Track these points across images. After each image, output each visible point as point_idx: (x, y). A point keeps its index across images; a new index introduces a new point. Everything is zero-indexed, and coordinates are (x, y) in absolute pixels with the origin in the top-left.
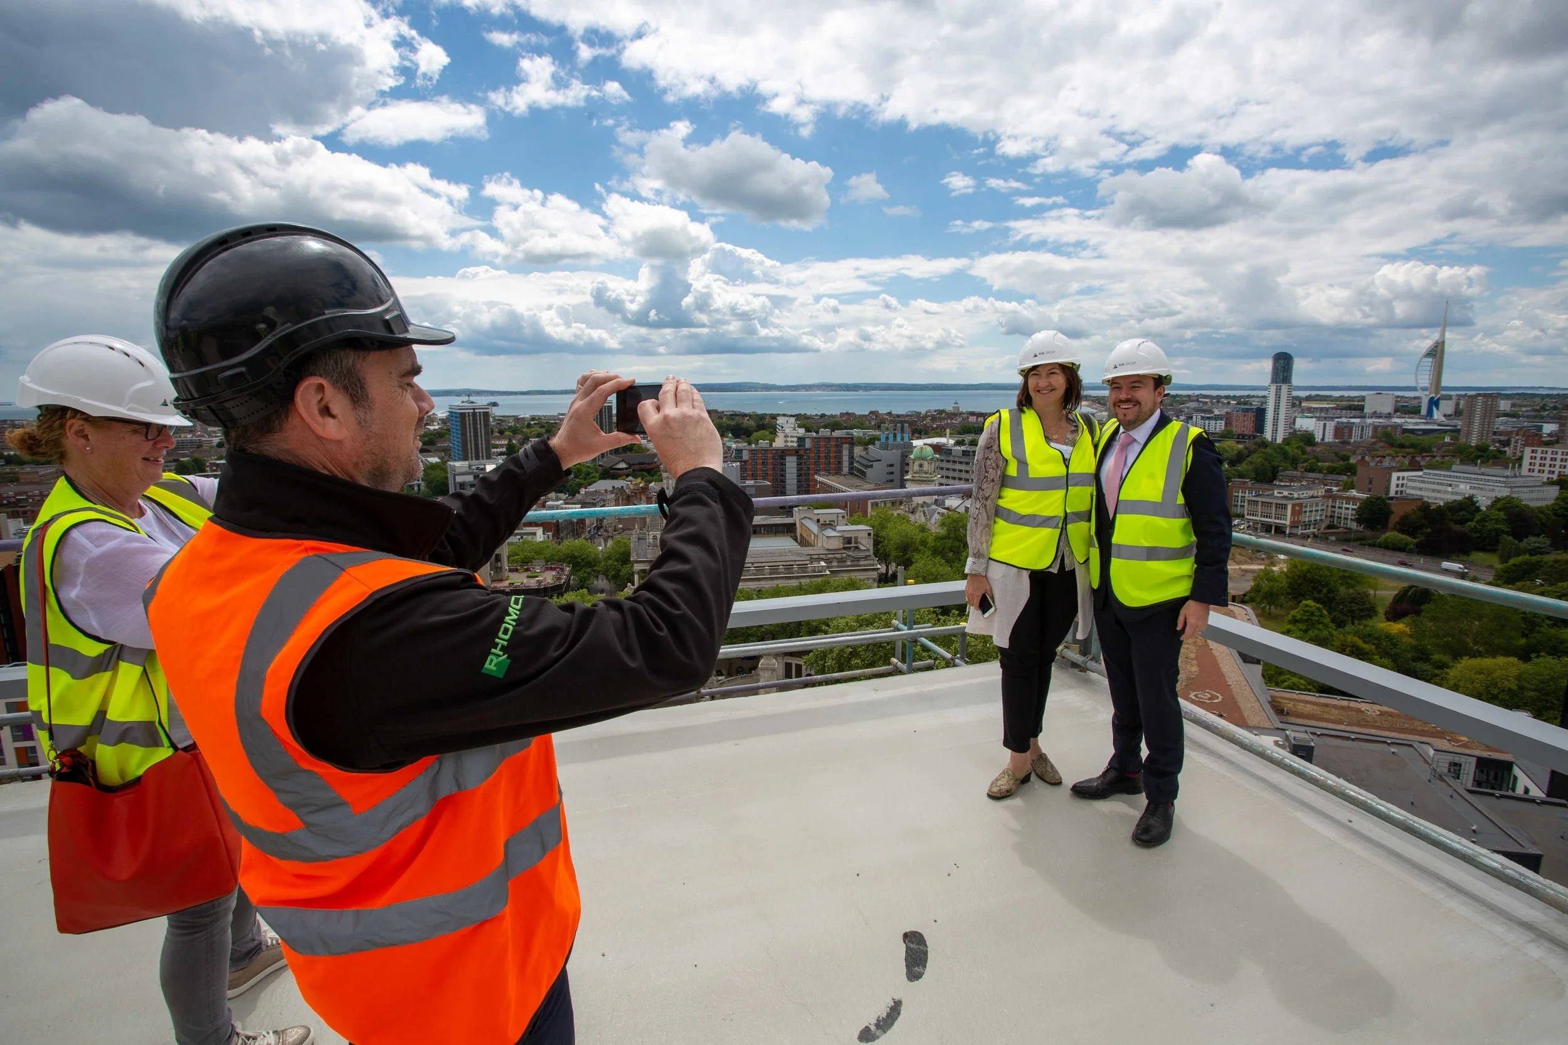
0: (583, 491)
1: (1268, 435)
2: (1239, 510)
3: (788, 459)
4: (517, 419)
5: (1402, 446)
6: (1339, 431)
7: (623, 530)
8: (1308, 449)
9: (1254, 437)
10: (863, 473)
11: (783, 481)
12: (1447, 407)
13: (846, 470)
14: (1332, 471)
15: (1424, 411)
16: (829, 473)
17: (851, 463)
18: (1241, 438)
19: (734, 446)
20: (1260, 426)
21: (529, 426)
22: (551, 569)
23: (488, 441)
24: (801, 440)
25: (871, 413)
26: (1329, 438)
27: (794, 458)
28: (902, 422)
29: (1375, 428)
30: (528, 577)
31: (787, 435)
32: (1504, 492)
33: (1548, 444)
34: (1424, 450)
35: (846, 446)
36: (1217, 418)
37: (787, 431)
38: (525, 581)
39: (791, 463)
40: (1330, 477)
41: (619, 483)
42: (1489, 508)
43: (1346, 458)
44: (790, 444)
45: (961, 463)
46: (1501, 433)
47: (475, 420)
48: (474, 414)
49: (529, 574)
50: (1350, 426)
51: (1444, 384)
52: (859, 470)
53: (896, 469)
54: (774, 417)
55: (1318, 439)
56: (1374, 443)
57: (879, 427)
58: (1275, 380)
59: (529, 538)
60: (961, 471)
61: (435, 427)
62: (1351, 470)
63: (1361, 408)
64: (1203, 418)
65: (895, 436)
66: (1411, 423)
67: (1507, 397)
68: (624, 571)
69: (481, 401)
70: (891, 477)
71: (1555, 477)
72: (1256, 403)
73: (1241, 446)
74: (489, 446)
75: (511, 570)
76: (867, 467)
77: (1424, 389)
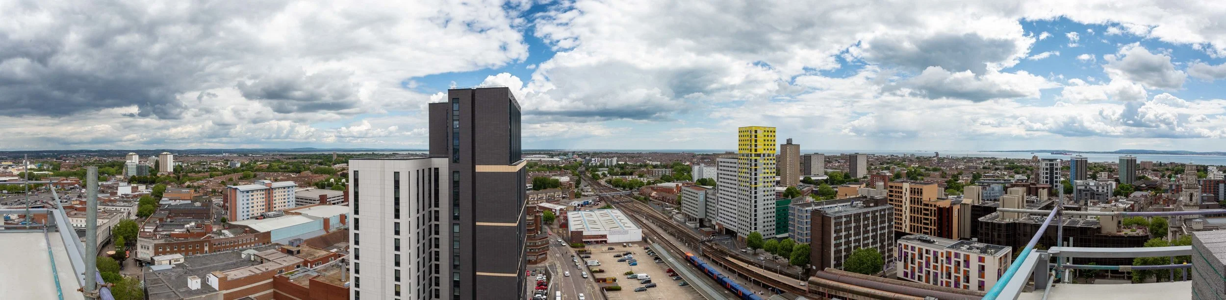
0: (1131, 196)
3: (1220, 184)
11: (1218, 194)
21: (1095, 167)
22: (1140, 228)
23: (1086, 173)
27: (1223, 185)
31: (1215, 175)
37: (1214, 172)
38: (1131, 233)
39: (1221, 187)
41: (1144, 193)
44: (1220, 178)
47: (1081, 163)
48: (1081, 161)
49: (1131, 230)
54: (1206, 166)
61: (1061, 165)
68: (1160, 231)
69: (1084, 156)
74: (1086, 174)
75: (1123, 228)
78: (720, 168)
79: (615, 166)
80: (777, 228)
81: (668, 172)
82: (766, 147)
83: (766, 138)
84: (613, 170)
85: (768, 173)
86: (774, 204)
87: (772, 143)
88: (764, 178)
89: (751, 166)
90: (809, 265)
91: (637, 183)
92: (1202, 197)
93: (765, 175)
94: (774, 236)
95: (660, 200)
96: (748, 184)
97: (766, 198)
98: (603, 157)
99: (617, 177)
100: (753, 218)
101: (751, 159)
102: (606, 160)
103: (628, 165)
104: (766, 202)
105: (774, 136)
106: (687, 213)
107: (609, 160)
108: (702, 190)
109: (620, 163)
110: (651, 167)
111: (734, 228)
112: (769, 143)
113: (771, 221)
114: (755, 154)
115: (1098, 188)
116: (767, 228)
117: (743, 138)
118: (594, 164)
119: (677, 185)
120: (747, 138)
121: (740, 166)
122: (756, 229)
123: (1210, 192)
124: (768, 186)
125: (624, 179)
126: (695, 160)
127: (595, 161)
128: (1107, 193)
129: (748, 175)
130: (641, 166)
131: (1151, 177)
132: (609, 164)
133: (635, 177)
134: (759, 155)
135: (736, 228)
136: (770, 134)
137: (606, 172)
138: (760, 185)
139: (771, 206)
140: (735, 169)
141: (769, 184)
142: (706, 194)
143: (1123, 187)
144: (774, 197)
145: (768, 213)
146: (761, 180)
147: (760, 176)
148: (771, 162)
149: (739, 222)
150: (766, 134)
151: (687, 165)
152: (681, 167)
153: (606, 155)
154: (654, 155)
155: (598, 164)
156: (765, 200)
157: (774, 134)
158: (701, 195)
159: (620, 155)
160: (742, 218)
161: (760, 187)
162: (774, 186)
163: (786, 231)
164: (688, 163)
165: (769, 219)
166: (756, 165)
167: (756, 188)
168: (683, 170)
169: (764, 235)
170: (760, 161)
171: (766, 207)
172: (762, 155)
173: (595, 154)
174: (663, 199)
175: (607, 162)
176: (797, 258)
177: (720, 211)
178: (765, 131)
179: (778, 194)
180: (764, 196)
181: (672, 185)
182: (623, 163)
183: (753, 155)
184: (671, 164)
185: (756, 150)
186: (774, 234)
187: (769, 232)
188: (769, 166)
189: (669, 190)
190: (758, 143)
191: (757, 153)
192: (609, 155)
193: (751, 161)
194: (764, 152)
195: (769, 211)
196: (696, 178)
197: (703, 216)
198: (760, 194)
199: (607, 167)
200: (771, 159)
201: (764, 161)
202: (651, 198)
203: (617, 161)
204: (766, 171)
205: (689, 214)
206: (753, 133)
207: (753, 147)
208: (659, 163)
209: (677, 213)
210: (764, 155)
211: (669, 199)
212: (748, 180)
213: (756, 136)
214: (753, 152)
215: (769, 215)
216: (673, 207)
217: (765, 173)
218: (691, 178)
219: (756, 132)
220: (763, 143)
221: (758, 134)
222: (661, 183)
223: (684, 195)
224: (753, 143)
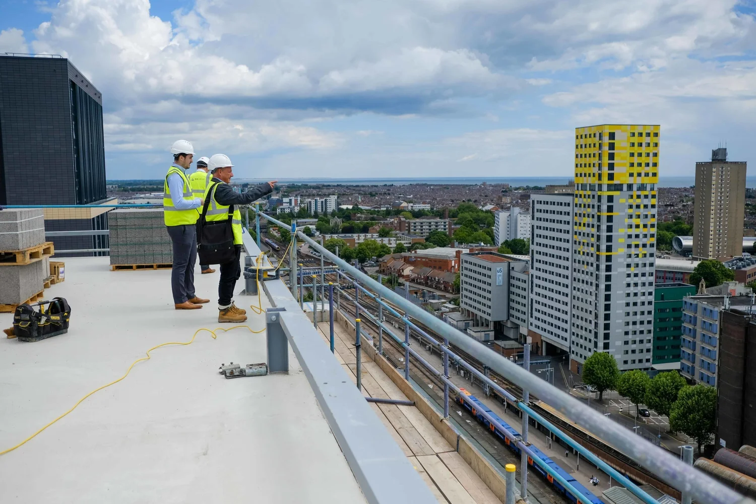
78: (537, 215)
79: (333, 214)
80: (657, 348)
81: (442, 225)
82: (636, 170)
83: (636, 150)
84: (328, 222)
85: (637, 226)
86: (650, 294)
87: (651, 160)
88: (630, 236)
89: (599, 210)
90: (712, 436)
91: (376, 249)
93: (630, 231)
94: (648, 365)
95: (420, 284)
96: (592, 250)
97: (632, 280)
98: (309, 196)
99: (335, 236)
100: (602, 322)
101: (600, 197)
102: (313, 202)
103: (361, 211)
104: (632, 290)
105: (656, 145)
106: (471, 309)
107: (319, 200)
108: (502, 261)
109: (344, 207)
110: (409, 215)
111: (563, 342)
112: (643, 160)
113: (642, 332)
114: (609, 185)
116: (634, 347)
117: (584, 151)
119: (458, 253)
120: (592, 151)
121: (577, 210)
122: (606, 346)
124: (637, 256)
125: (348, 241)
126: (507, 200)
129: (594, 231)
130: (388, 213)
132: (319, 210)
133: (373, 237)
134: (619, 187)
135: (567, 344)
136: (645, 140)
137: (313, 227)
138: (619, 252)
139: (643, 298)
140: (567, 218)
141: (641, 251)
142: (510, 268)
144: (652, 279)
145: (635, 314)
146: (621, 240)
147: (620, 233)
148: (646, 202)
149: (574, 330)
150: (636, 140)
151: (487, 212)
152: (475, 215)
153: (314, 192)
154: (419, 189)
156: (629, 285)
157: (655, 140)
158: (499, 272)
159: (344, 190)
160: (579, 322)
161: (620, 256)
162: (652, 255)
163: (676, 357)
164: (489, 207)
165: (638, 327)
166: (610, 209)
167: (609, 259)
168: (478, 221)
169: (626, 362)
170: (621, 199)
171: (632, 299)
172: (625, 188)
174: (427, 281)
175: (315, 204)
176: (684, 416)
177: (535, 306)
178: (633, 135)
179: (662, 275)
180: (629, 275)
181: (447, 252)
182: (350, 207)
183: (605, 188)
184: (453, 207)
185: (611, 177)
186: (648, 360)
187: (637, 357)
188: (642, 211)
189: (441, 264)
190: (616, 161)
191: (616, 182)
192: (321, 189)
193: (599, 200)
194: (631, 180)
195: (639, 309)
196: (501, 238)
197: (502, 317)
198: (619, 271)
199: (316, 216)
200: (646, 197)
201: (631, 201)
202: (401, 280)
203: (338, 204)
204: (635, 221)
205: (476, 312)
206: (606, 140)
207: (605, 171)
208: (427, 207)
209: (453, 310)
210: (630, 187)
211: (439, 282)
212: (593, 240)
213: (612, 146)
214: (605, 181)
215: (639, 318)
216: (444, 297)
217: (630, 226)
218: (493, 241)
219: (612, 136)
220: (629, 160)
221: (617, 142)
222: (426, 247)
223: (465, 272)
224: (606, 161)
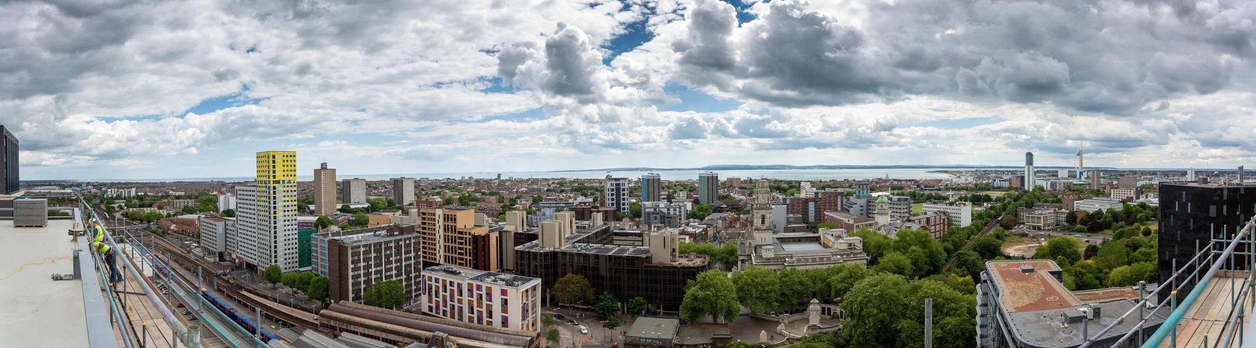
0: (706, 218)
1: (1026, 188)
2: (1022, 221)
3: (810, 203)
4: (669, 182)
5: (1074, 191)
6: (1053, 185)
7: (729, 238)
8: (1043, 193)
9: (1021, 189)
10: (848, 211)
11: (808, 215)
12: (1085, 175)
13: (839, 209)
14: (1053, 202)
15: (1078, 176)
16: (830, 209)
17: (842, 206)
18: (1016, 189)
19: (781, 197)
20: (1023, 184)
21: (675, 185)
22: (699, 257)
23: (659, 193)
24: (816, 194)
25: (845, 180)
26: (1049, 188)
27: (813, 203)
28: (861, 184)
29: (1064, 183)
30: (688, 261)
31: (807, 192)
32: (1109, 207)
33: (1116, 188)
34: (1081, 192)
35: (839, 197)
36: (1005, 180)
37: (807, 189)
38: (687, 262)
39: (812, 205)
40: (1053, 204)
41: (723, 215)
42: (1106, 212)
43: (1056, 196)
44: (808, 196)
45: (897, 204)
46: (1103, 185)
47: (654, 182)
48: (653, 179)
49: (688, 259)
50: (1056, 183)
51: (1084, 166)
52: (846, 210)
53: (865, 208)
54: (799, 183)
55: (1045, 189)
56: (1065, 190)
57: (850, 187)
58: (1027, 164)
59: (683, 240)
60: (897, 208)
61: (632, 185)
62: (1059, 201)
63: (1057, 176)
64: (1000, 181)
65: (859, 191)
66: (1075, 181)
67: (1102, 171)
68: (731, 259)
69: (655, 173)
70: (862, 212)
71: (1121, 200)
72: (1019, 174)
73: (1017, 193)
74: (659, 195)
75: (679, 257)
76: (850, 207)
77: (1078, 168)
78: (239, 197)
79: (134, 198)
80: (300, 260)
81: (191, 203)
82: (286, 173)
83: (286, 163)
84: (131, 202)
85: (288, 201)
86: (296, 234)
87: (293, 168)
88: (285, 206)
89: (269, 193)
90: (328, 299)
91: (156, 215)
92: (788, 219)
93: (285, 204)
94: (297, 269)
95: (179, 233)
96: (267, 214)
97: (287, 228)
98: (121, 188)
99: (135, 209)
100: (273, 249)
101: (269, 187)
102: (123, 191)
103: (148, 196)
104: (287, 233)
105: (295, 161)
106: (206, 246)
107: (127, 190)
108: (222, 221)
109: (139, 194)
110: (174, 198)
111: (254, 261)
112: (289, 168)
113: (293, 253)
114: (273, 181)
115: (668, 210)
116: (289, 261)
117: (261, 164)
118: (110, 196)
119: (199, 217)
120: (265, 164)
121: (258, 194)
122: (276, 261)
123: (798, 213)
124: (289, 216)
125: (141, 212)
126: (224, 189)
127: (111, 192)
128: (680, 215)
129: (267, 204)
130: (162, 197)
131: (736, 196)
132: (127, 195)
133: (155, 209)
134: (278, 182)
135: (256, 262)
136: (289, 159)
137: (123, 204)
138: (280, 214)
139: (292, 237)
140: (253, 198)
141: (290, 213)
142: (226, 225)
143: (702, 208)
144: (296, 227)
145: (289, 244)
146: (281, 208)
147: (280, 205)
148: (291, 189)
149: (260, 254)
150: (285, 158)
151: (214, 195)
152: (207, 197)
153: (124, 186)
154: (179, 185)
155: (115, 195)
156: (285, 230)
157: (294, 158)
158: (220, 226)
159: (139, 186)
160: (262, 250)
161: (280, 216)
162: (295, 215)
163: (310, 264)
164: (215, 193)
165: (291, 251)
166: (274, 193)
167: (275, 218)
168: (210, 200)
169: (286, 269)
170: (280, 188)
171: (287, 238)
172: (281, 182)
173: (112, 185)
174: (183, 232)
175: (124, 193)
176: (315, 291)
177: (239, 243)
178: (284, 156)
179: (301, 224)
180: (285, 226)
181: (194, 217)
182: (143, 194)
183: (272, 182)
184: (196, 194)
185: (274, 177)
186: (296, 267)
187: (291, 265)
188: (290, 193)
189: (190, 223)
190: (277, 169)
191: (276, 179)
192: (128, 185)
193: (269, 189)
194: (283, 178)
195: (291, 242)
196: (221, 210)
197: (222, 249)
198: (280, 224)
199: (125, 198)
200: (291, 186)
201: (284, 189)
202: (169, 232)
203: (136, 192)
204: (287, 199)
205: (209, 247)
206: (271, 159)
207: (271, 174)
208: (183, 194)
209: (196, 247)
210: (284, 181)
211: (189, 233)
212: (267, 209)
213: (274, 162)
214: (272, 179)
215: (291, 246)
216: (193, 241)
217: (285, 201)
218: (217, 210)
219: (274, 157)
220: (282, 168)
221: (277, 160)
222: (182, 214)
223: (203, 227)
224: (271, 169)
